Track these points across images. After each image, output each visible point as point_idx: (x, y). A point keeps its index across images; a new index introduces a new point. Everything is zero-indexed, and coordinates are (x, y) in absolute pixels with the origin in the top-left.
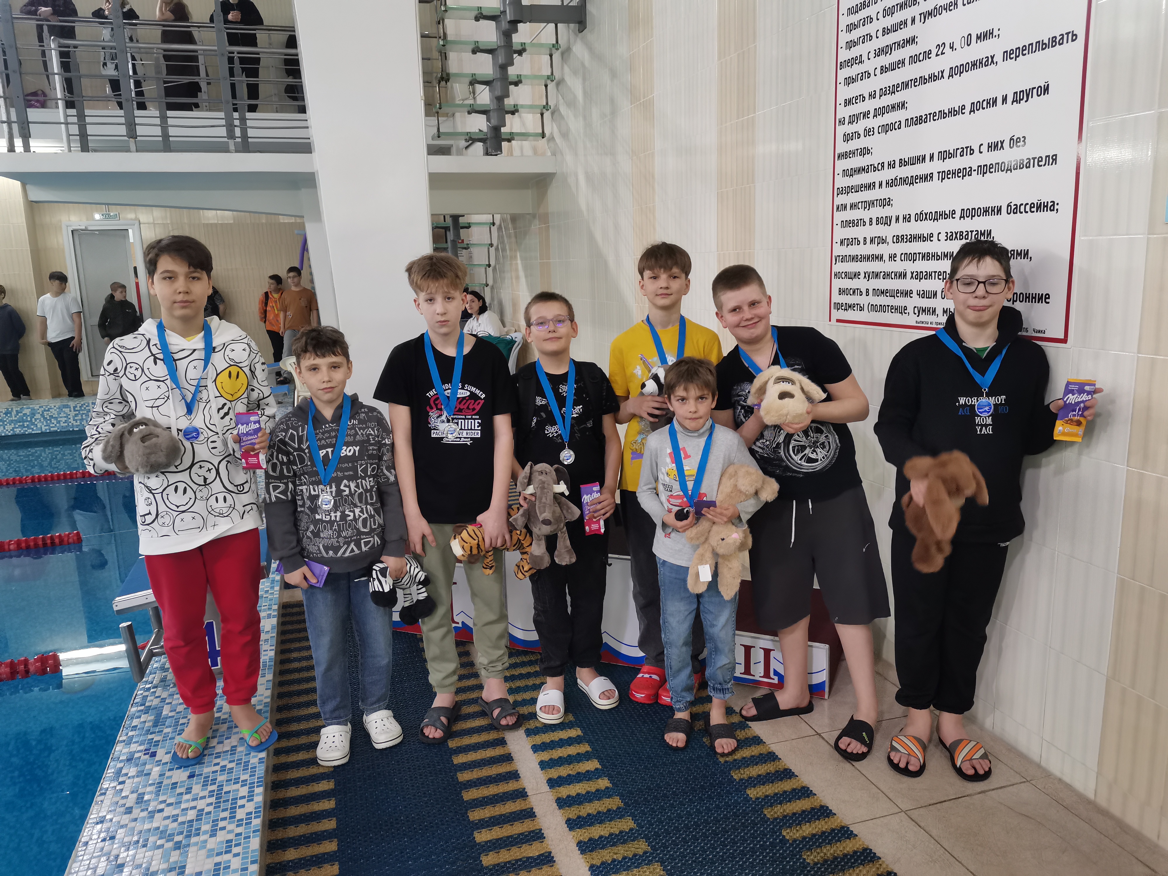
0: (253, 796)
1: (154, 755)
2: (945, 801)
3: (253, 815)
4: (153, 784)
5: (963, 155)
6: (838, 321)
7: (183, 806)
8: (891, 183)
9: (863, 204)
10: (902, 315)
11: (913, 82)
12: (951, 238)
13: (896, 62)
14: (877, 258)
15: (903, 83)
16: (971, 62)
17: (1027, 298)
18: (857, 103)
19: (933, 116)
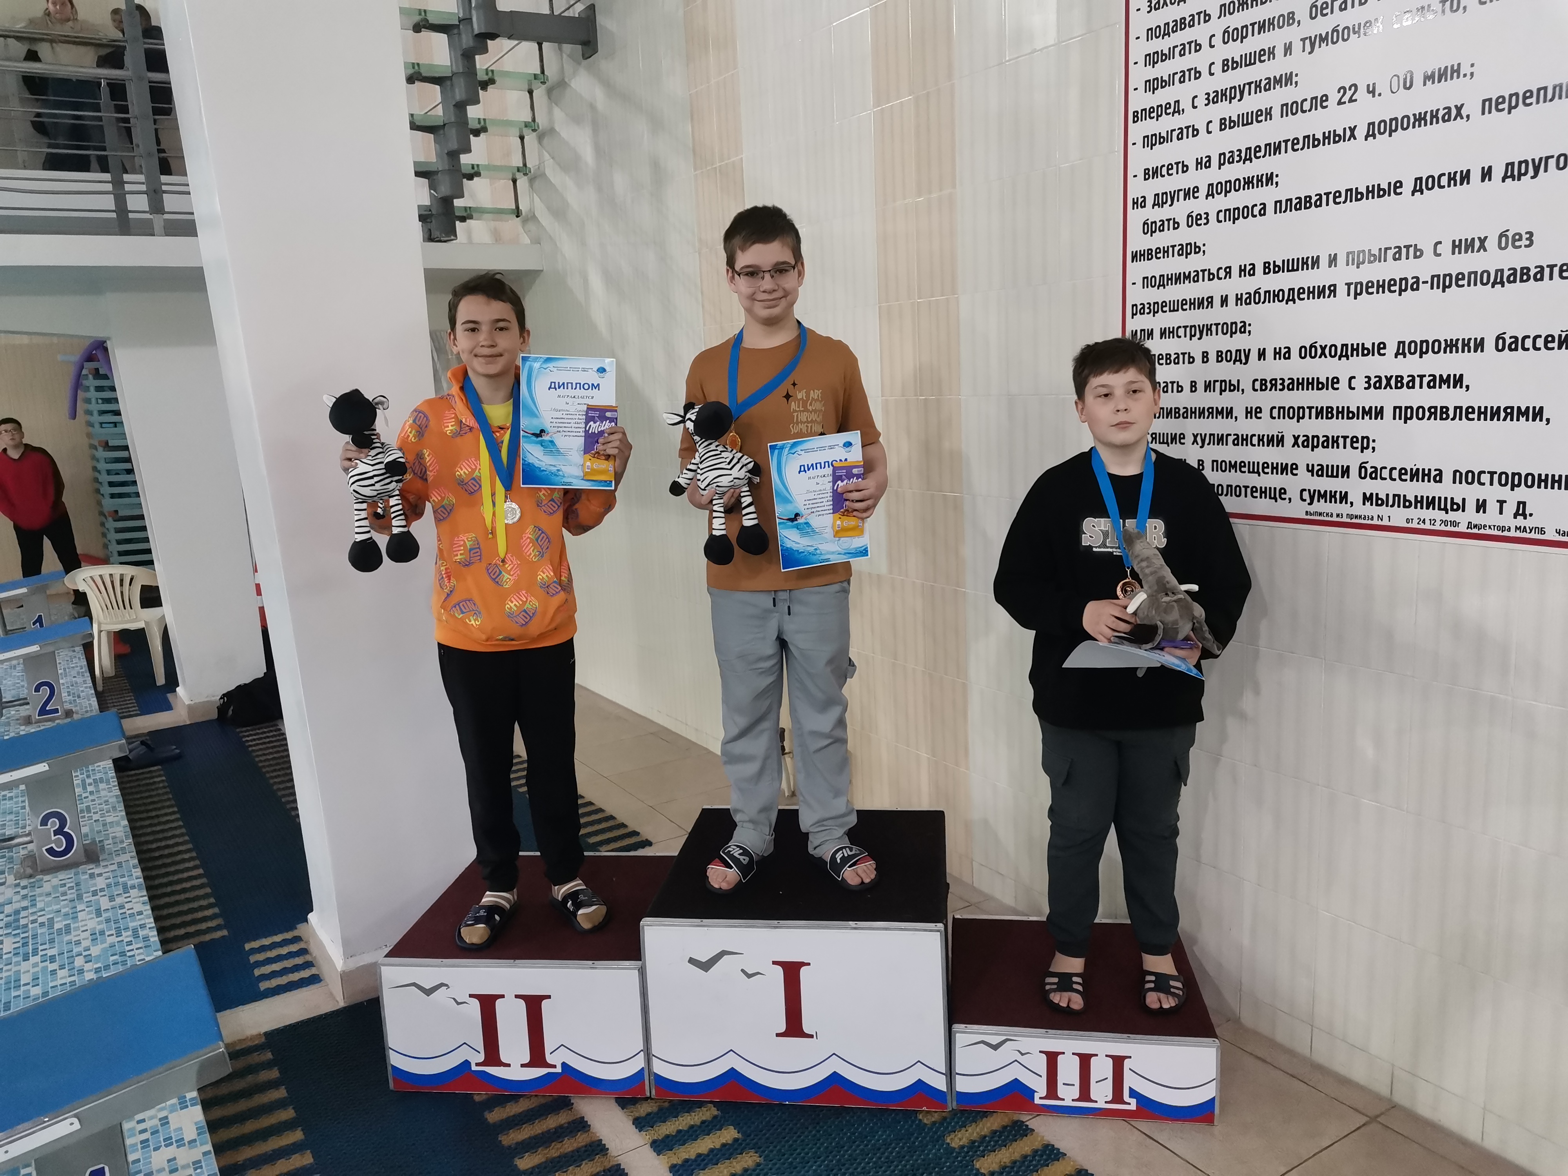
5: (1399, 259)
8: (1248, 299)
9: (1188, 329)
10: (1276, 501)
11: (1290, 144)
12: (1378, 385)
13: (1252, 112)
14: (1220, 412)
15: (1270, 144)
16: (1414, 115)
17: (1543, 481)
18: (1172, 174)
19: (1335, 197)
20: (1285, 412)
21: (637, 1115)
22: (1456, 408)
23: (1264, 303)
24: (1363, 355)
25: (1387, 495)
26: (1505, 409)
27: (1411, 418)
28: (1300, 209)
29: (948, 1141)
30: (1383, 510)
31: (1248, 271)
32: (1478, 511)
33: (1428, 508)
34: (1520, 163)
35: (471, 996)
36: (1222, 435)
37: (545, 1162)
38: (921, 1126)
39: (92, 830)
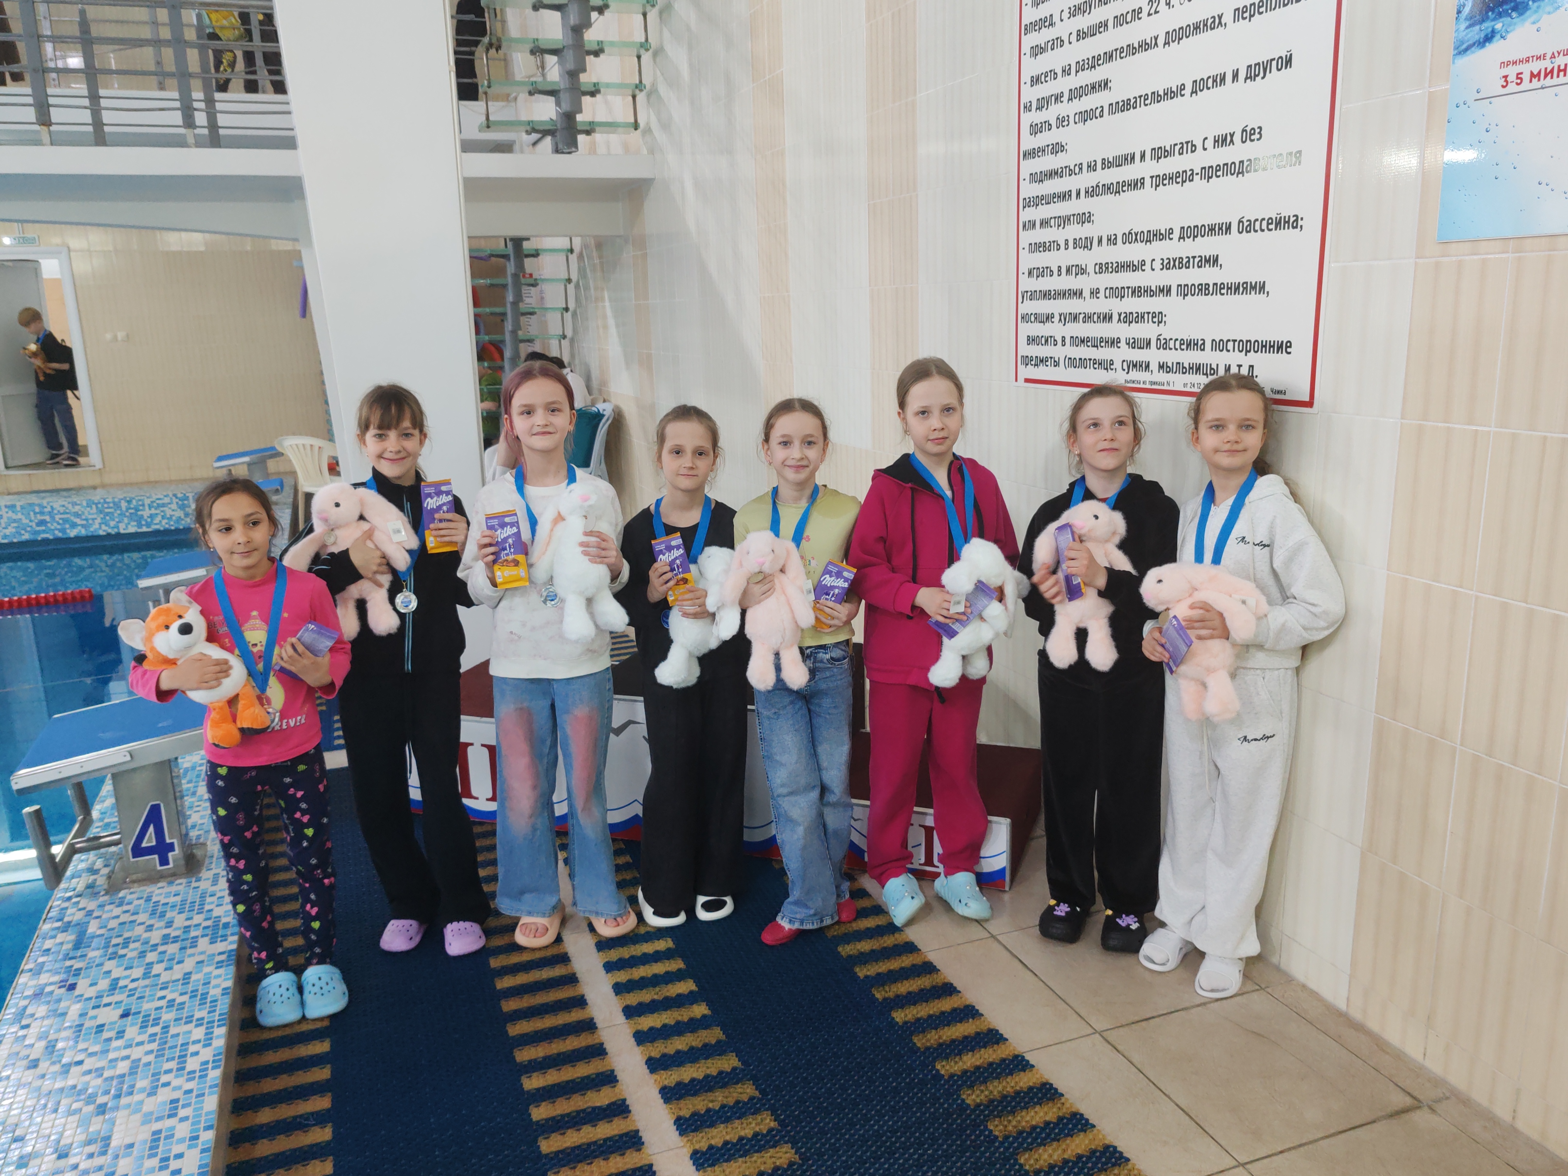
0: (211, 1039)
1: (72, 987)
2: (1153, 1017)
3: (210, 1066)
4: (70, 1027)
5: (1182, 153)
6: (1027, 380)
7: (112, 1056)
8: (1092, 192)
9: (1056, 220)
10: (1107, 372)
11: (1118, 52)
12: (1168, 266)
13: (1096, 24)
14: (1075, 293)
15: (1106, 53)
16: (1193, 24)
17: (1264, 347)
18: (1047, 81)
19: (1145, 100)
20: (1118, 293)
22: (1214, 284)
23: (1101, 195)
24: (1160, 240)
25: (1172, 363)
26: (1243, 284)
27: (1187, 294)
28: (1124, 110)
30: (1170, 377)
31: (1092, 167)
33: (1196, 373)
34: (1255, 65)
36: (1076, 314)
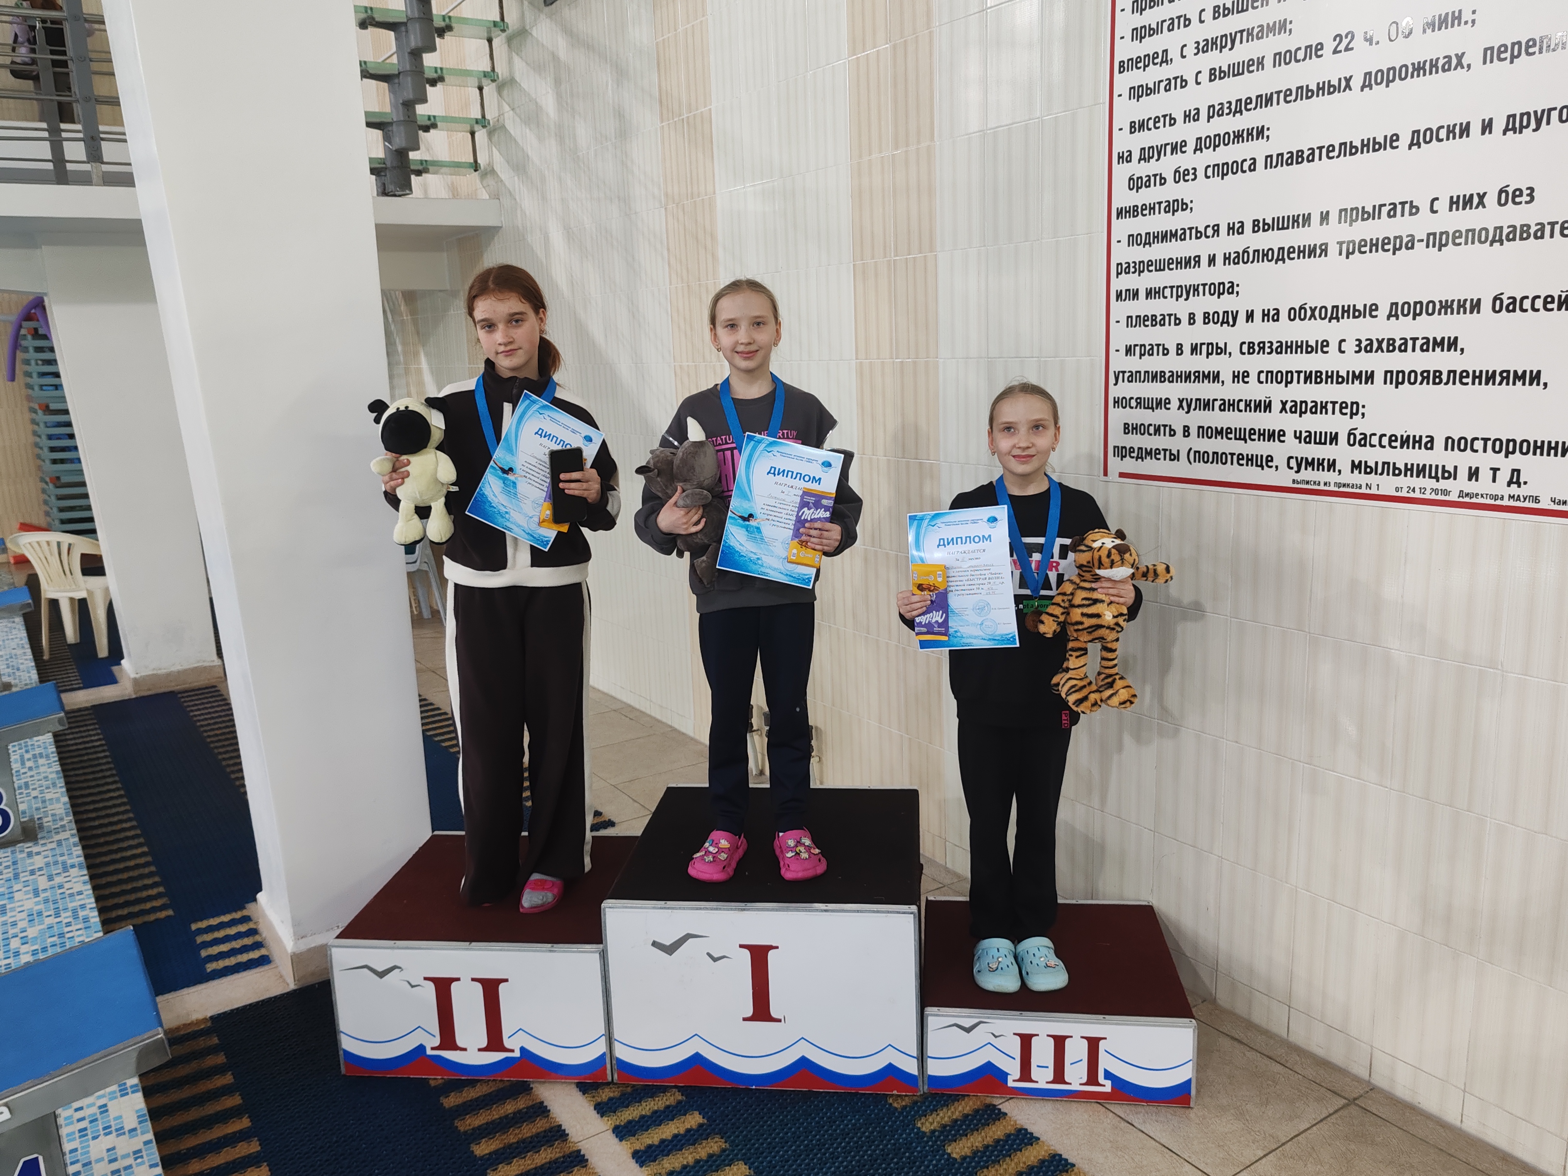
5: (1394, 216)
6: (1122, 475)
8: (1236, 259)
9: (1175, 290)
10: (1263, 469)
11: (1282, 95)
12: (1368, 348)
13: (1244, 62)
14: (1206, 376)
15: (1261, 96)
16: (1413, 64)
17: (1539, 448)
18: (1159, 128)
19: (1328, 152)
20: (1273, 377)
21: (599, 1100)
22: (1449, 372)
23: (1252, 262)
24: (1354, 317)
25: (1377, 463)
26: (1501, 373)
27: (1403, 383)
28: (1292, 164)
29: (919, 1125)
30: (1372, 479)
31: (1236, 229)
32: (1470, 479)
33: (1418, 476)
34: (1522, 115)
35: (426, 979)
36: (1209, 400)
37: (504, 1148)
38: (892, 1111)
39: (30, 808)
